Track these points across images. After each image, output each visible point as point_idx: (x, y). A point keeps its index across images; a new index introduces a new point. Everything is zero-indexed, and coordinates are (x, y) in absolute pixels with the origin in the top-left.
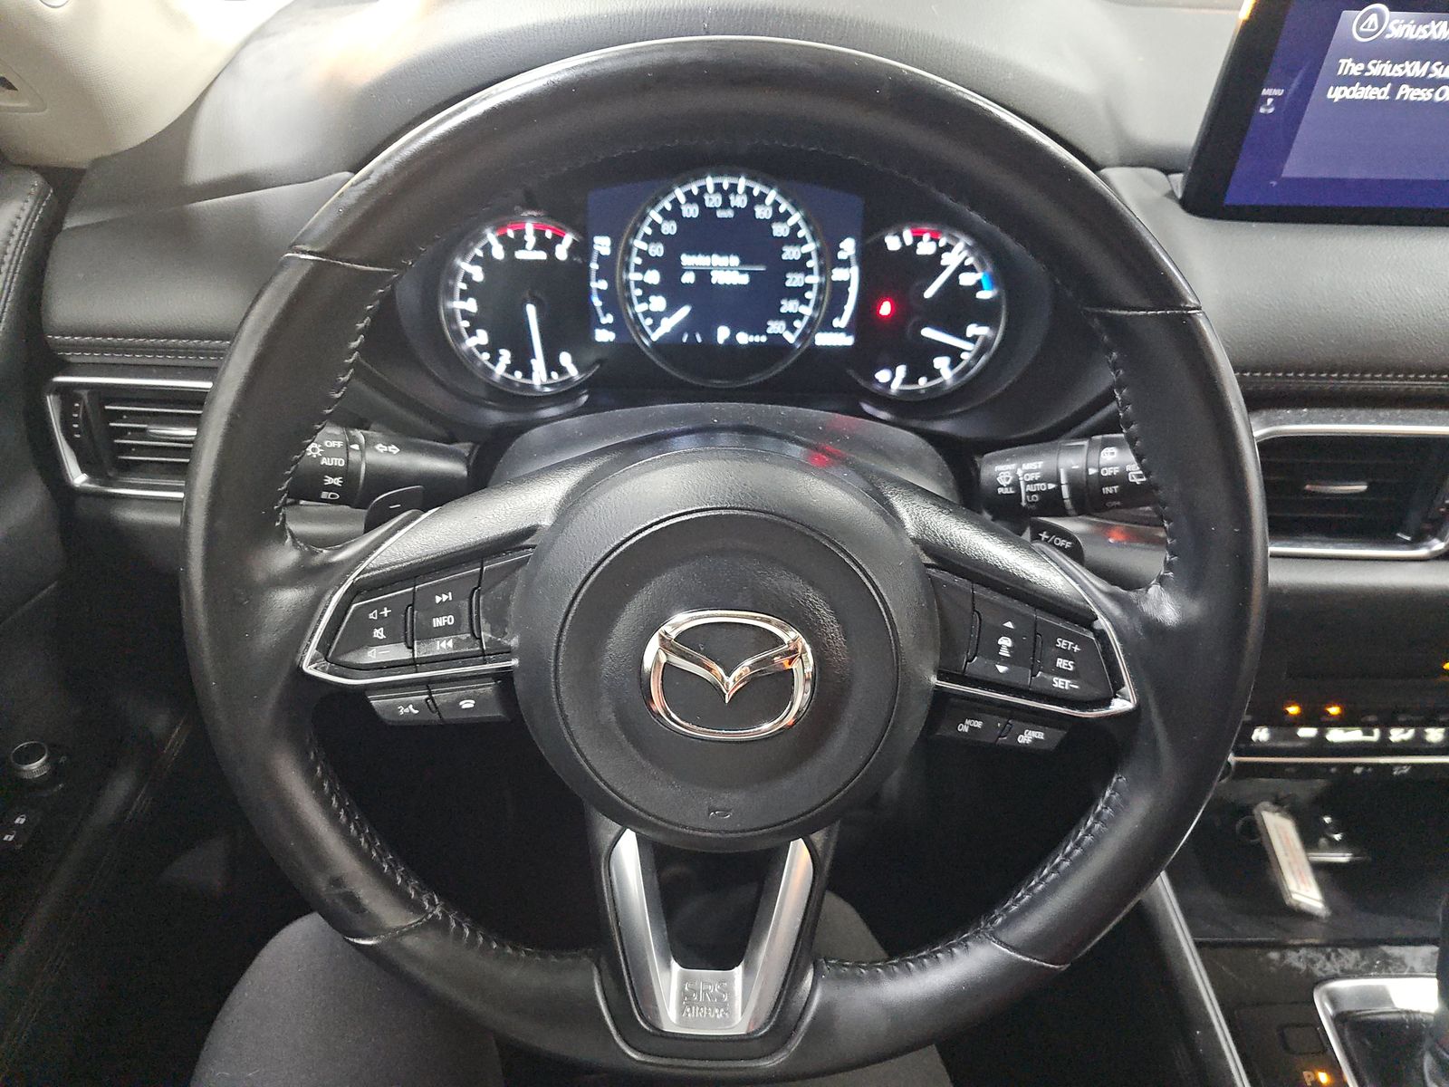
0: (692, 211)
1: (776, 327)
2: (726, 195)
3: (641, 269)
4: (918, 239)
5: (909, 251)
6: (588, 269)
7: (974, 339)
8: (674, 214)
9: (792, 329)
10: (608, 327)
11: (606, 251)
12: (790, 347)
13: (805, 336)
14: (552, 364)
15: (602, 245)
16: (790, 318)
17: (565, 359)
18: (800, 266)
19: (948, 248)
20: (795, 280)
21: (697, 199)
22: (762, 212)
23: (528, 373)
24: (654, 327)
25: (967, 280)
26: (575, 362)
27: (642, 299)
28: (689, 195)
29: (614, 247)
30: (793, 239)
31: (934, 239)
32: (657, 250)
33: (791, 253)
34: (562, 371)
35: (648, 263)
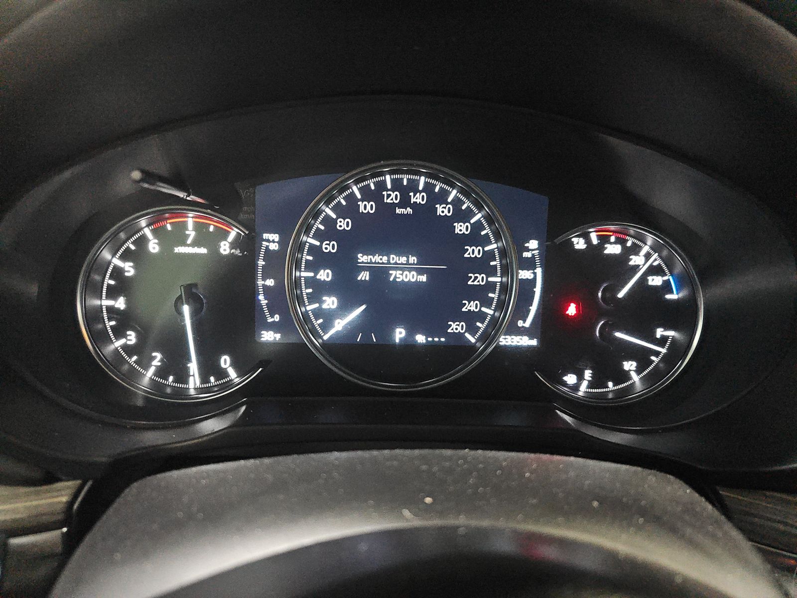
0: (368, 207)
1: (456, 327)
2: (405, 192)
3: (313, 266)
4: (604, 240)
5: (595, 252)
6: (254, 266)
7: (662, 341)
8: (350, 210)
9: (472, 330)
10: (273, 327)
11: (274, 247)
12: (472, 348)
13: (488, 337)
14: (209, 368)
15: (271, 241)
16: (471, 319)
17: (225, 361)
18: (483, 265)
19: (635, 250)
20: (478, 279)
21: (374, 195)
22: (442, 210)
23: (183, 377)
24: (326, 327)
25: (656, 281)
26: (234, 365)
27: (313, 298)
28: (365, 191)
29: (283, 243)
30: (475, 238)
31: (621, 241)
32: (330, 247)
33: (473, 252)
34: (221, 374)
35: (320, 260)
